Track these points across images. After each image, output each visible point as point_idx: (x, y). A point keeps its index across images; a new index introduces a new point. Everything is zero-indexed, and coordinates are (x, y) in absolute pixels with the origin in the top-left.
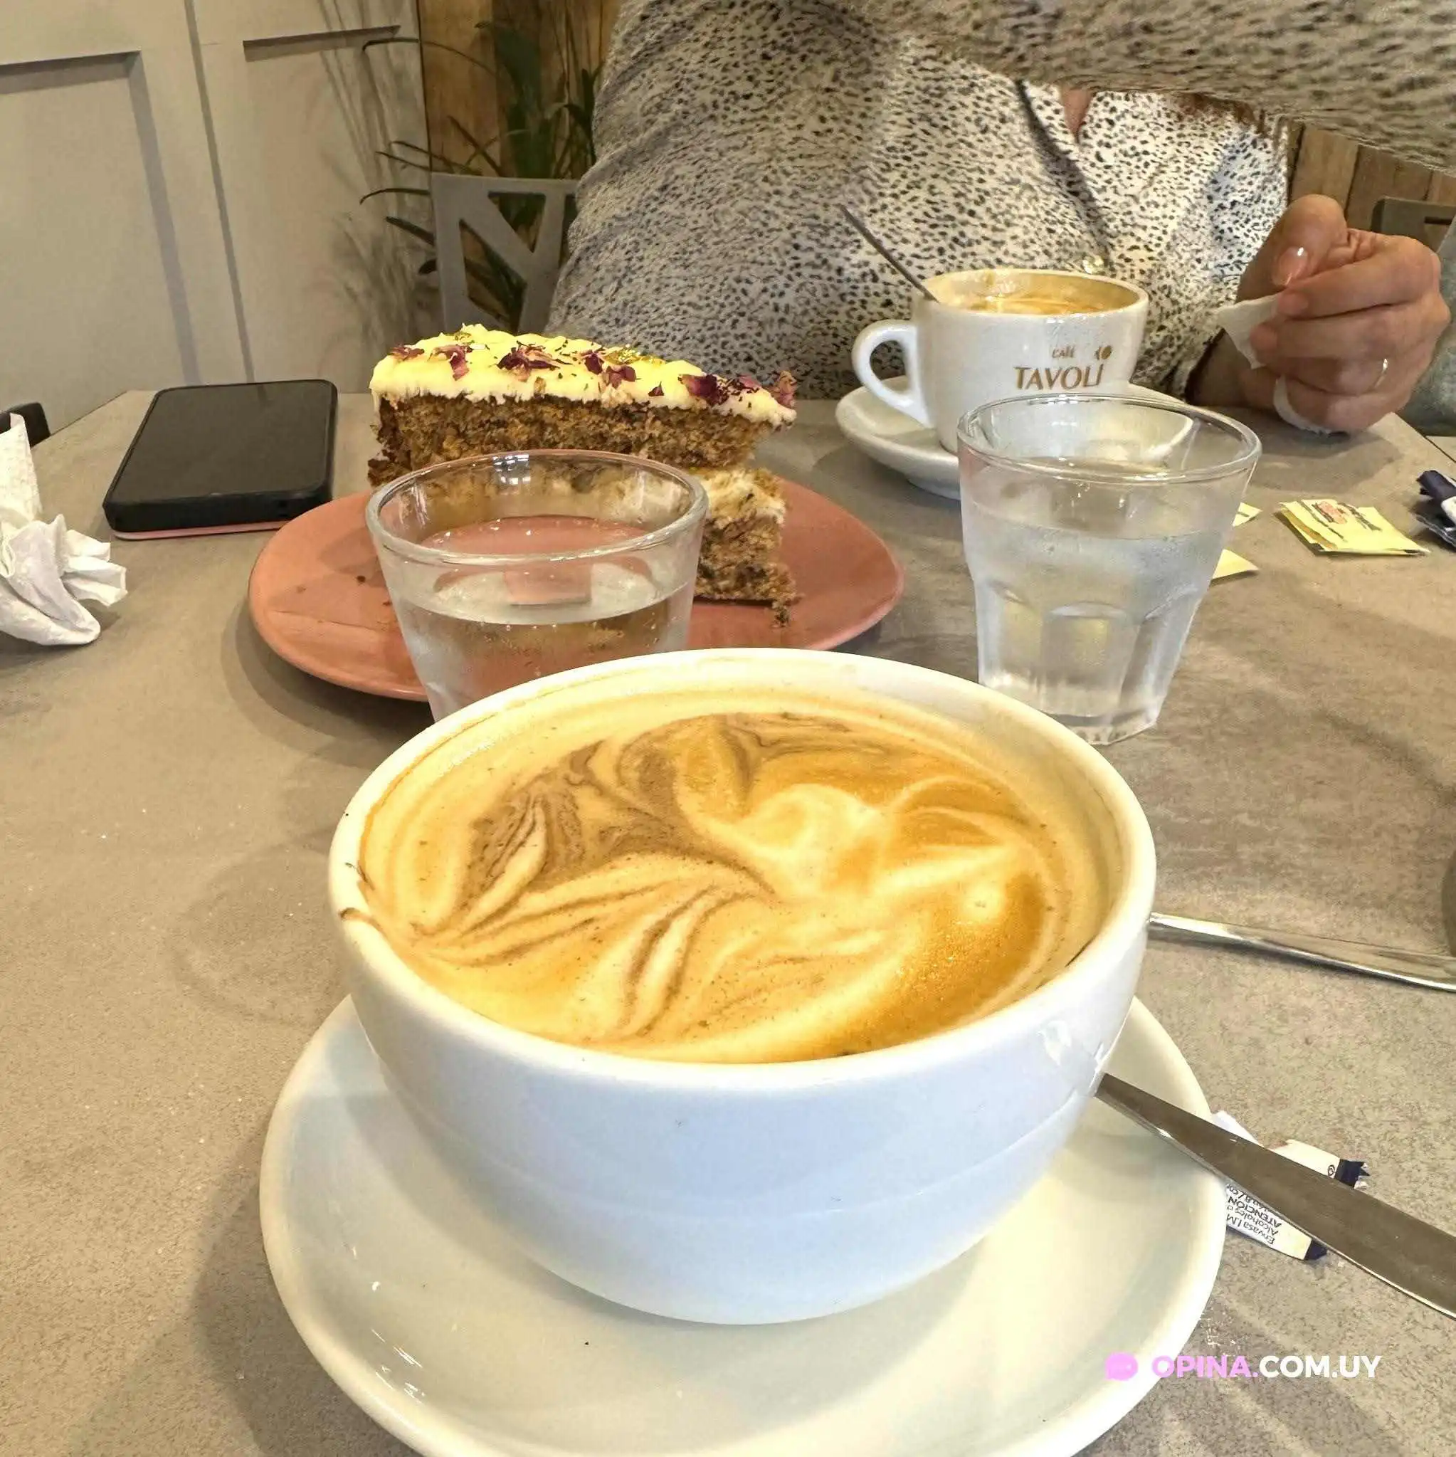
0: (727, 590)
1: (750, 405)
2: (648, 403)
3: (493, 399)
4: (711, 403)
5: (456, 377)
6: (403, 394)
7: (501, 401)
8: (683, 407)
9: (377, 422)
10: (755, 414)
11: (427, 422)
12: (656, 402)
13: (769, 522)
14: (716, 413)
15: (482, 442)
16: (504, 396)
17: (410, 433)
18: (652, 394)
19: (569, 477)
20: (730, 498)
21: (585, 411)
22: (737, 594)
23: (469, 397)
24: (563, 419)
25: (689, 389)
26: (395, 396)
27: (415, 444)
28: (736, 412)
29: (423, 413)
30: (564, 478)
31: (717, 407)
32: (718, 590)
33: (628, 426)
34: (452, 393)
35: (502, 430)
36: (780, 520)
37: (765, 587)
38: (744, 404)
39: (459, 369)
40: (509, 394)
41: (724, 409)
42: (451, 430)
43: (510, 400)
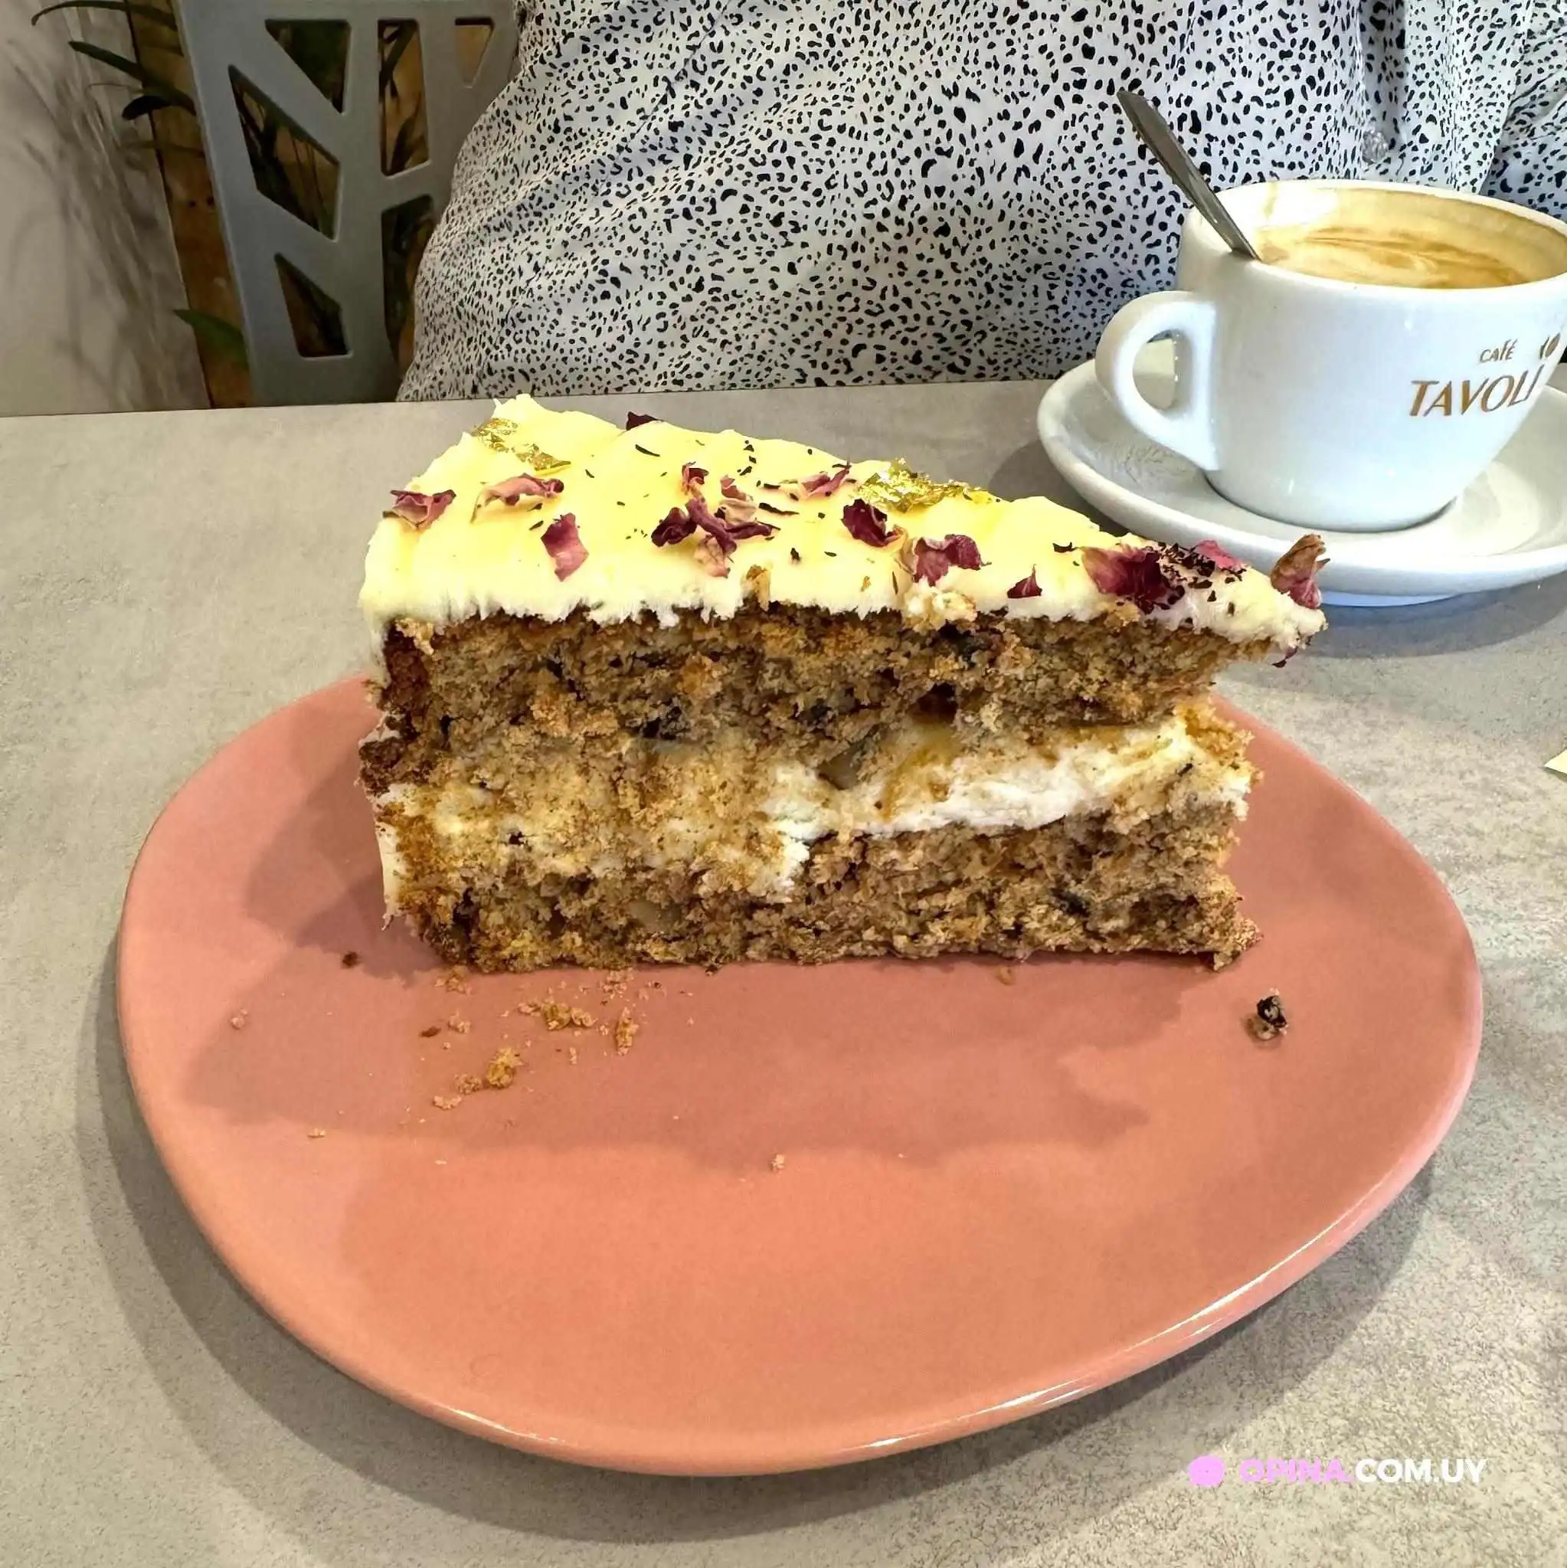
0: (1114, 934)
1: (1231, 609)
2: (1003, 612)
3: (649, 616)
4: (1146, 609)
5: (562, 573)
6: (440, 616)
7: (669, 620)
8: (1083, 616)
9: (380, 675)
10: (1241, 627)
11: (493, 667)
12: (1023, 610)
13: (1218, 814)
14: (1153, 626)
15: (614, 698)
16: (676, 610)
17: (451, 686)
18: (1014, 593)
19: (814, 762)
20: (1148, 779)
21: (861, 633)
22: (1136, 941)
23: (596, 616)
24: (807, 650)
25: (1096, 577)
26: (423, 623)
27: (461, 707)
28: (1199, 624)
29: (487, 650)
30: (803, 762)
31: (1157, 613)
32: (1095, 935)
33: (962, 663)
34: (555, 609)
35: (664, 674)
36: (1241, 810)
37: (1194, 929)
38: (1221, 605)
39: (563, 554)
40: (687, 601)
41: (1173, 618)
42: (545, 676)
43: (690, 615)
